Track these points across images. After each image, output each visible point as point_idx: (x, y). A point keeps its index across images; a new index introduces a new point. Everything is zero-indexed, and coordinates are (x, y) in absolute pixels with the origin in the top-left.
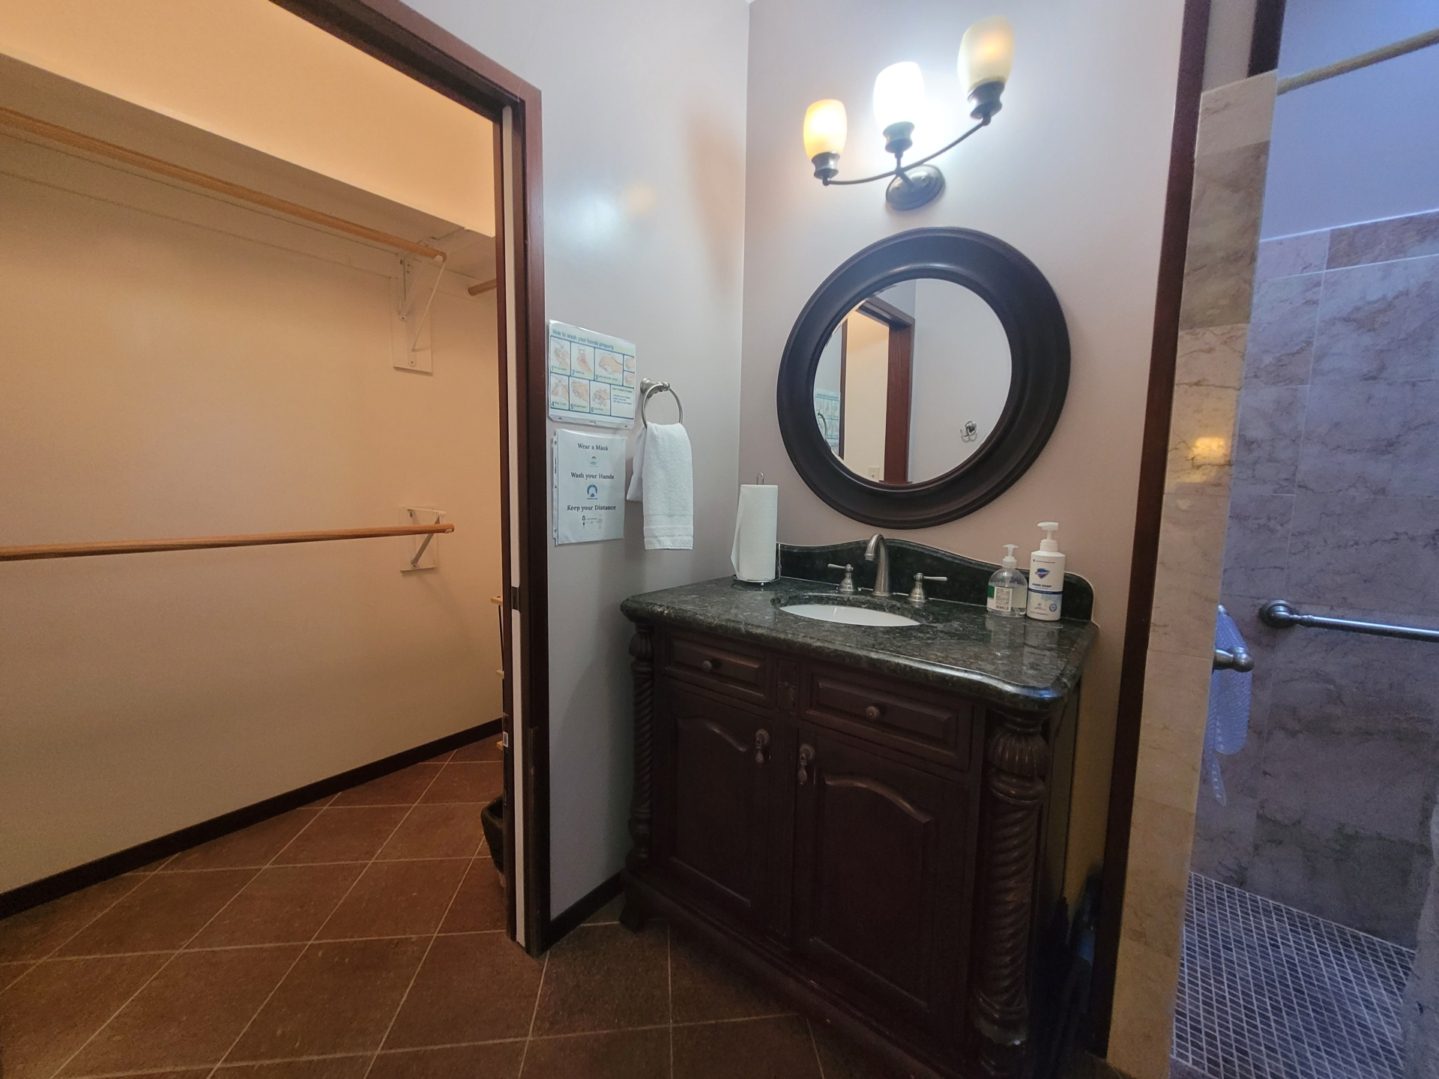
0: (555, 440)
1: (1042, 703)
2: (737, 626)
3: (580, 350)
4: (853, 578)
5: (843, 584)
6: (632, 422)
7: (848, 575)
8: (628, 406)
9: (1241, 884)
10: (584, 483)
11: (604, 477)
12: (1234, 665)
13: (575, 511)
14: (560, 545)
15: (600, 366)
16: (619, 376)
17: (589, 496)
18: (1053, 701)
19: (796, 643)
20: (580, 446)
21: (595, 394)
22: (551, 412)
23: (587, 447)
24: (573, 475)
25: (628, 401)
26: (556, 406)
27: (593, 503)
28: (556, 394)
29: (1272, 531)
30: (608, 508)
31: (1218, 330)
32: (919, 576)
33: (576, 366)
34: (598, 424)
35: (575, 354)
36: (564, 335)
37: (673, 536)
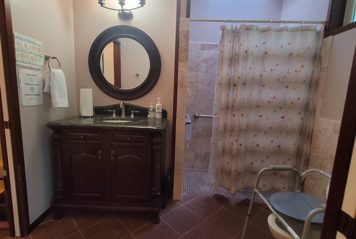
0: (19, 72)
1: (160, 130)
2: (91, 125)
3: (25, 43)
4: (115, 113)
5: (113, 115)
6: (43, 68)
7: (114, 113)
8: (41, 62)
9: (193, 168)
10: (29, 87)
11: (36, 85)
12: (189, 123)
13: (27, 96)
14: (23, 107)
15: (32, 48)
16: (38, 53)
17: (31, 91)
18: (162, 129)
19: (109, 127)
20: (27, 75)
21: (31, 58)
22: (17, 63)
23: (30, 75)
24: (26, 84)
25: (41, 61)
26: (18, 61)
27: (33, 93)
28: (18, 57)
29: (195, 100)
30: (37, 95)
31: (184, 62)
32: (132, 111)
33: (24, 48)
34: (32, 68)
35: (23, 44)
36: (19, 37)
37: (62, 103)
